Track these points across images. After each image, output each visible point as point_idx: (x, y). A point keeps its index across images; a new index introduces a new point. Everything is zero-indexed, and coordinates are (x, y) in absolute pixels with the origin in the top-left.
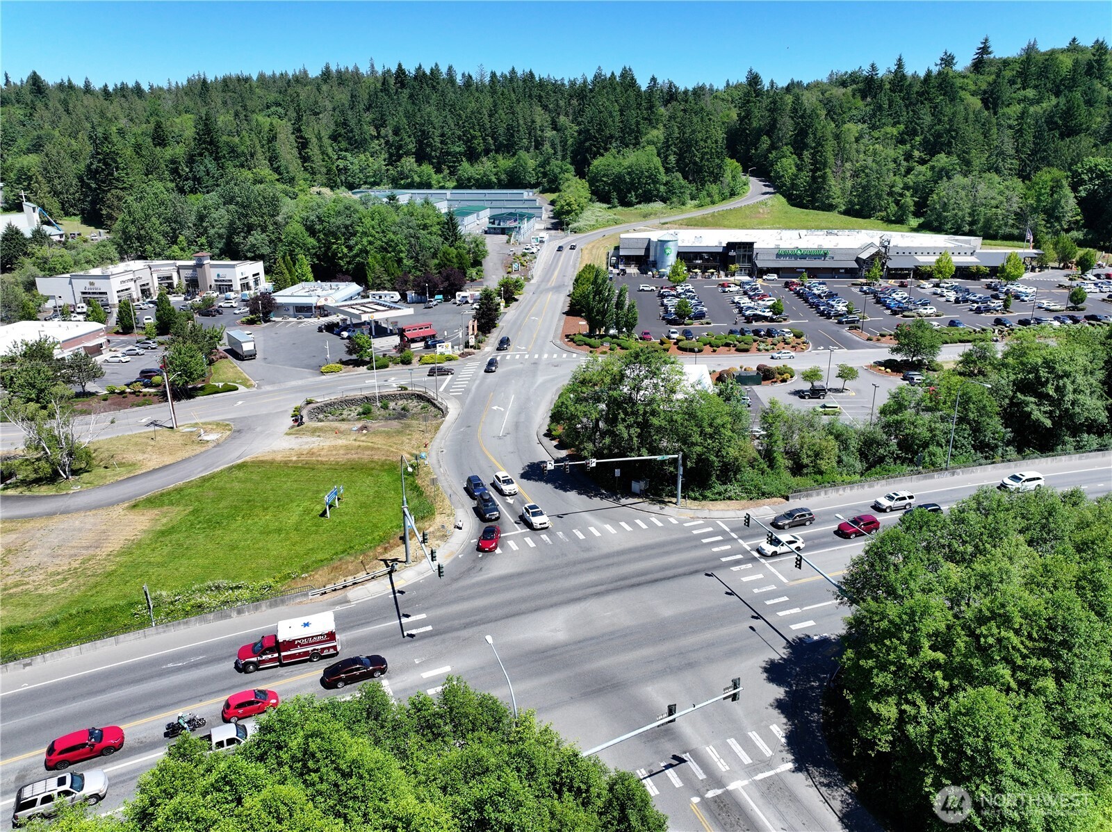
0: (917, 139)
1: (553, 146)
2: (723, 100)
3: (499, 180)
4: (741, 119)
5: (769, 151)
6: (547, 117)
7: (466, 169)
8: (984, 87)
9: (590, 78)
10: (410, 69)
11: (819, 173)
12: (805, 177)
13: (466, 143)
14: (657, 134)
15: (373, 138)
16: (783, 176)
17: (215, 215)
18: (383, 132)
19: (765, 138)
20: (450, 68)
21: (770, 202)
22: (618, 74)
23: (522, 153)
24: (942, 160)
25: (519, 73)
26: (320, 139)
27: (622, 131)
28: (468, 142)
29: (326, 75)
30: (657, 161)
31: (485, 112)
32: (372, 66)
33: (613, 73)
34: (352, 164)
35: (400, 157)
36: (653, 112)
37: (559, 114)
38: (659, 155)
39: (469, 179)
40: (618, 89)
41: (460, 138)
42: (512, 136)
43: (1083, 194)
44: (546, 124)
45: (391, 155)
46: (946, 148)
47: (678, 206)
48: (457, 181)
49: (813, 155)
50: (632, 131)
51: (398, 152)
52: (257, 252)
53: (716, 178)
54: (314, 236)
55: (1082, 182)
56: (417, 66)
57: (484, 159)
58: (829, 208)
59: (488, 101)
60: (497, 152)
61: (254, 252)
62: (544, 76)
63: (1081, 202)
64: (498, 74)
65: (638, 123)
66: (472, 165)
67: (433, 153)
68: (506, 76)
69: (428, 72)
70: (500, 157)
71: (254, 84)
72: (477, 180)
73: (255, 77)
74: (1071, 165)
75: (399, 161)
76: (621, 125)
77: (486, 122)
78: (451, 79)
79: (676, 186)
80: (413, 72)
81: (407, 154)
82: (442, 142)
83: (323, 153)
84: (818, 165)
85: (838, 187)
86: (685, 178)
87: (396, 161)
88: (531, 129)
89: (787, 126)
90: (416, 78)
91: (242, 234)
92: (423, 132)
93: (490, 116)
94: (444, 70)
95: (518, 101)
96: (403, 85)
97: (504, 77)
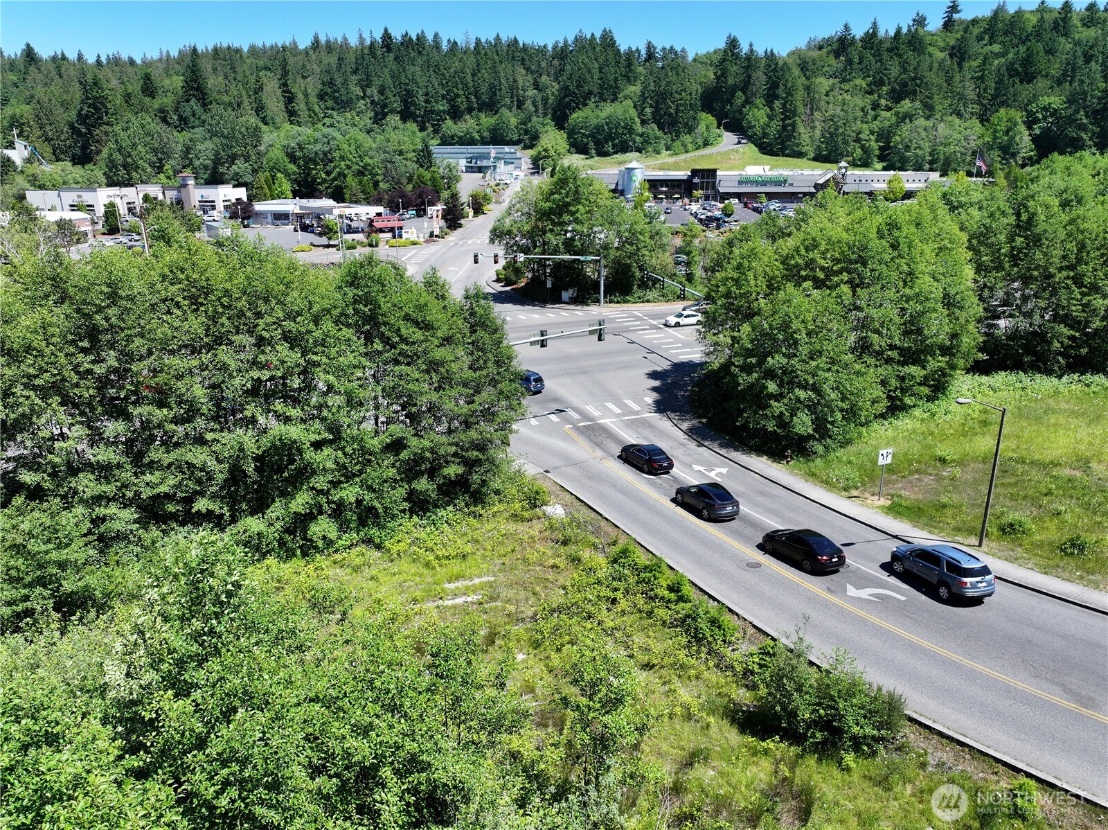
0: (885, 88)
1: (534, 103)
2: (702, 63)
3: (482, 138)
4: (718, 78)
5: (743, 106)
6: (530, 78)
7: (449, 126)
8: (952, 42)
9: (571, 40)
10: (397, 35)
11: (788, 121)
12: (775, 126)
13: (449, 101)
14: (635, 89)
15: (358, 98)
16: (754, 126)
17: (200, 147)
18: (369, 91)
19: (739, 93)
20: (436, 35)
21: (741, 150)
22: (598, 35)
23: (504, 111)
24: (906, 105)
25: (504, 39)
26: (306, 95)
27: (601, 87)
28: (452, 100)
29: (316, 44)
30: (633, 113)
31: (468, 71)
32: (361, 36)
33: (593, 35)
34: (338, 122)
35: (384, 115)
36: (631, 70)
37: (541, 75)
38: (635, 107)
39: (452, 137)
40: (598, 49)
41: (443, 97)
42: (495, 94)
43: (1037, 132)
44: (528, 84)
45: (376, 114)
46: (912, 95)
47: (654, 154)
48: (441, 139)
49: (784, 105)
50: (611, 87)
51: (383, 110)
52: (241, 180)
53: (690, 130)
54: (295, 163)
55: (1037, 121)
56: (404, 33)
57: (467, 117)
58: (800, 155)
59: (471, 61)
60: (480, 110)
61: (237, 180)
62: (528, 42)
63: (1035, 140)
64: (483, 40)
65: (616, 80)
66: (455, 123)
67: (418, 112)
68: (491, 43)
69: (414, 38)
70: (482, 115)
71: (245, 55)
72: (460, 138)
73: (246, 49)
74: (1027, 105)
75: (384, 119)
76: (599, 82)
77: (469, 80)
78: (437, 45)
79: (652, 136)
80: (399, 38)
81: (392, 111)
82: (427, 101)
83: (309, 110)
84: (789, 113)
85: (807, 136)
86: (660, 128)
87: (381, 120)
88: (513, 88)
89: (760, 79)
90: (402, 44)
91: (227, 165)
92: (408, 91)
93: (473, 75)
94: (430, 37)
95: (501, 62)
96: (389, 50)
97: (488, 42)
